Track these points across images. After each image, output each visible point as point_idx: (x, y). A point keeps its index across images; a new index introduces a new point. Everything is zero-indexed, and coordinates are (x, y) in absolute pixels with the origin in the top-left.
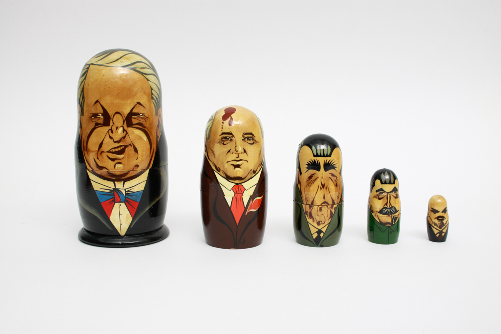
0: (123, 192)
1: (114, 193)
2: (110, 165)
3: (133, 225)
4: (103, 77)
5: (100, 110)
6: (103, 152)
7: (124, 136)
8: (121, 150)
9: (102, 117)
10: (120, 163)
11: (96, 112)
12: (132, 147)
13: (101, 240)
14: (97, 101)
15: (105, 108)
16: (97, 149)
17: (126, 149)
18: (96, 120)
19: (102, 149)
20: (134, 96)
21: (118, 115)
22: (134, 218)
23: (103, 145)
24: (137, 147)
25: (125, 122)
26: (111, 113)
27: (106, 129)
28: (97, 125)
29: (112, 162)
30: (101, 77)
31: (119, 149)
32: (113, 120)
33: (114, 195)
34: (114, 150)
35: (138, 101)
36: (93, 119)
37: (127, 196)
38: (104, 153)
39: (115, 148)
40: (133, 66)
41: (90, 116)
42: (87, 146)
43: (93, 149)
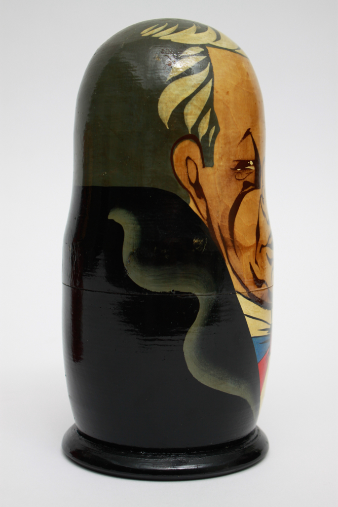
4: (249, 79)
5: (251, 152)
6: (262, 246)
9: (253, 168)
11: (245, 157)
14: (248, 132)
15: (257, 147)
16: (255, 241)
19: (261, 239)
23: (261, 232)
26: (261, 158)
27: (258, 194)
28: (246, 187)
30: (246, 78)
32: (262, 175)
38: (265, 249)
41: (233, 168)
42: (235, 238)
43: (248, 241)
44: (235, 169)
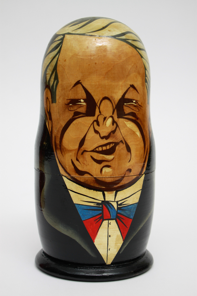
0: (115, 205)
1: (102, 207)
2: (94, 169)
3: (123, 250)
4: (87, 50)
5: (82, 94)
6: (85, 151)
7: (113, 130)
8: (110, 149)
9: (84, 104)
10: (108, 166)
11: (76, 97)
12: (124, 145)
13: (83, 272)
14: (78, 83)
15: (90, 91)
16: (77, 147)
17: (117, 148)
18: (75, 108)
19: (84, 147)
20: (127, 76)
21: (106, 102)
22: (125, 240)
23: (86, 142)
24: (129, 144)
25: (116, 111)
26: (97, 98)
27: (90, 119)
28: (77, 115)
29: (98, 165)
30: (83, 50)
31: (108, 147)
32: (99, 108)
33: (102, 210)
34: (100, 149)
35: (131, 83)
36: (71, 106)
37: (119, 211)
38: (88, 153)
39: (102, 146)
40: (123, 37)
41: (67, 103)
42: (62, 144)
43: (71, 147)
44: (68, 104)
